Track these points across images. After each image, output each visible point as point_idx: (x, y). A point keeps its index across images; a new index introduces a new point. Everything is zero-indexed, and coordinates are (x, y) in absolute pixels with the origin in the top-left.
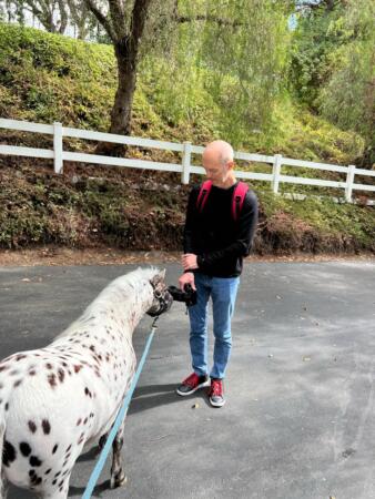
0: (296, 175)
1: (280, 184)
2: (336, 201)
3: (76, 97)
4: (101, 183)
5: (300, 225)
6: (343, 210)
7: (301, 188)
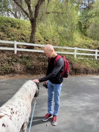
0: (81, 53)
1: (77, 55)
2: (93, 59)
3: (21, 34)
4: (27, 56)
5: (83, 66)
6: (95, 62)
7: (83, 56)
